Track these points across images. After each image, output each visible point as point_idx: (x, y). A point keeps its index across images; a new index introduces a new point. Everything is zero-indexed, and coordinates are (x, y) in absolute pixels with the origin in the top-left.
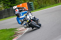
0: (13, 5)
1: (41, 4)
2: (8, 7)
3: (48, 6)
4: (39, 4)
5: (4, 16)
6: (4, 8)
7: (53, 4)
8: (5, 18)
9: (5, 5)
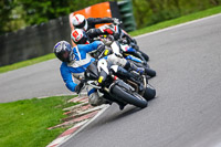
0: (59, 10)
1: (162, 8)
2: (41, 20)
3: (185, 14)
4: (152, 6)
5: (26, 52)
6: (27, 21)
7: (204, 9)
8: (31, 57)
9: (30, 11)
